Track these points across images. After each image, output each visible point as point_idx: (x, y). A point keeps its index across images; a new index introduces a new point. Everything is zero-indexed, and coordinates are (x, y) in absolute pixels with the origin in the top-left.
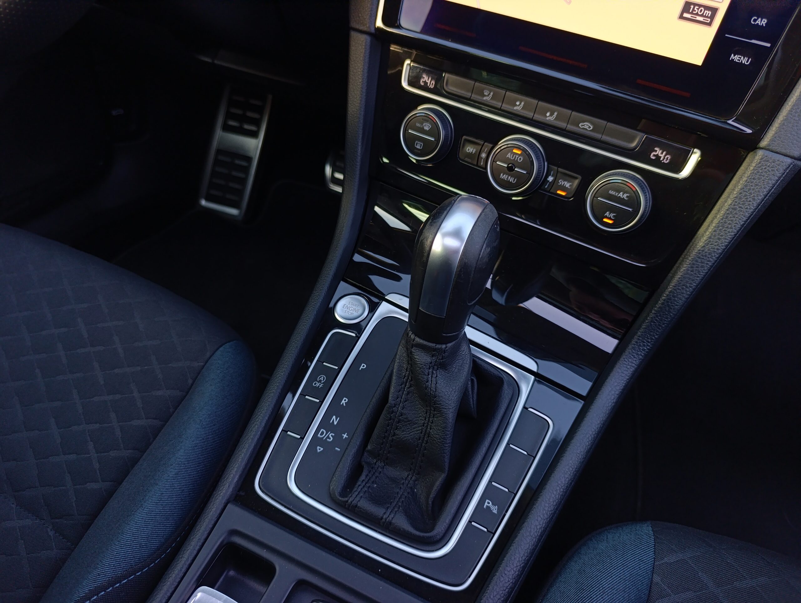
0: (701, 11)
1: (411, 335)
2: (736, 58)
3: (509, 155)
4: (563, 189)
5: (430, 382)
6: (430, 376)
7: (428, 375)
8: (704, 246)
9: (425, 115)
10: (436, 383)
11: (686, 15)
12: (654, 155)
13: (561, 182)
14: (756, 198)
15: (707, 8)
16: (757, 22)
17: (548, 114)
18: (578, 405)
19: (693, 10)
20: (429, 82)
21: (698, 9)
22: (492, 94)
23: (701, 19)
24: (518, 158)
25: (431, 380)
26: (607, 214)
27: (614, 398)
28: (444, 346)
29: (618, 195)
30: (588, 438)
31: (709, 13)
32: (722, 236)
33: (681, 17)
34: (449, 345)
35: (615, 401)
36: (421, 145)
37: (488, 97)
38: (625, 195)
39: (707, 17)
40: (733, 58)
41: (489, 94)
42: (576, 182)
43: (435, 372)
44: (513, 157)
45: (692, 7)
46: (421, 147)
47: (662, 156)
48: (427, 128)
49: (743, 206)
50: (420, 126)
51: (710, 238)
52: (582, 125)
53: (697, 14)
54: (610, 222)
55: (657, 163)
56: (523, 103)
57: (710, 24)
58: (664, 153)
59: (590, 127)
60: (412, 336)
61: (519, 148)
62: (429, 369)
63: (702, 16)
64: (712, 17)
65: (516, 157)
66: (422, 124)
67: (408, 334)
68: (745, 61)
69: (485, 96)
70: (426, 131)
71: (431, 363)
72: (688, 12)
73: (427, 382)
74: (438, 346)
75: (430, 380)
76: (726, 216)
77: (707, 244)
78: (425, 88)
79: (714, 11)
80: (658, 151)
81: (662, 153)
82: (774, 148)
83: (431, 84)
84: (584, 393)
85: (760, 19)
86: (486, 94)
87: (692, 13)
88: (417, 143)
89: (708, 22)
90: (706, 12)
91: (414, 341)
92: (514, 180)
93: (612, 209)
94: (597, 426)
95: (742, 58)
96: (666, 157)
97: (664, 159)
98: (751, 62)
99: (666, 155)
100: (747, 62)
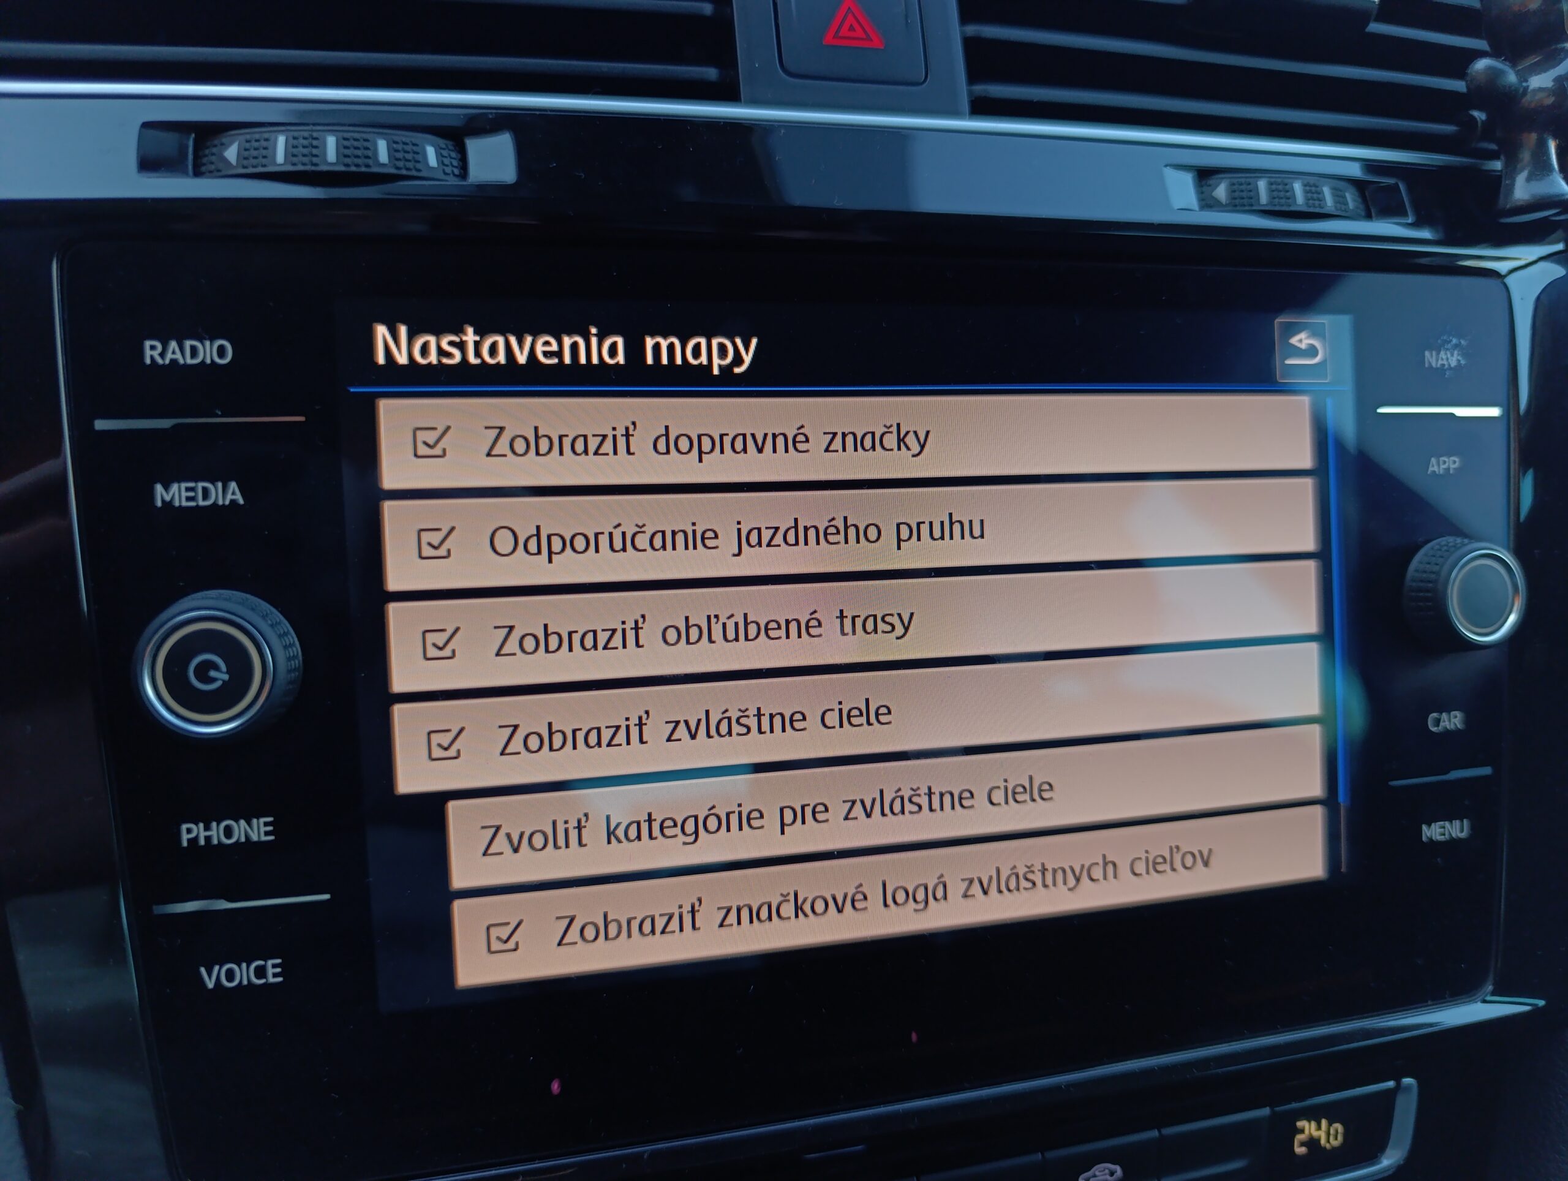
2: (1434, 832)
12: (1302, 1144)
16: (1442, 724)
40: (1428, 835)
47: (1322, 1135)
52: (1087, 1179)
58: (1324, 1122)
59: (1112, 1173)
68: (1456, 830)
80: (1308, 1128)
81: (1319, 1128)
85: (1445, 716)
95: (1447, 824)
96: (1332, 1131)
97: (1328, 1141)
98: (1473, 828)
99: (1330, 1125)
100: (1462, 831)
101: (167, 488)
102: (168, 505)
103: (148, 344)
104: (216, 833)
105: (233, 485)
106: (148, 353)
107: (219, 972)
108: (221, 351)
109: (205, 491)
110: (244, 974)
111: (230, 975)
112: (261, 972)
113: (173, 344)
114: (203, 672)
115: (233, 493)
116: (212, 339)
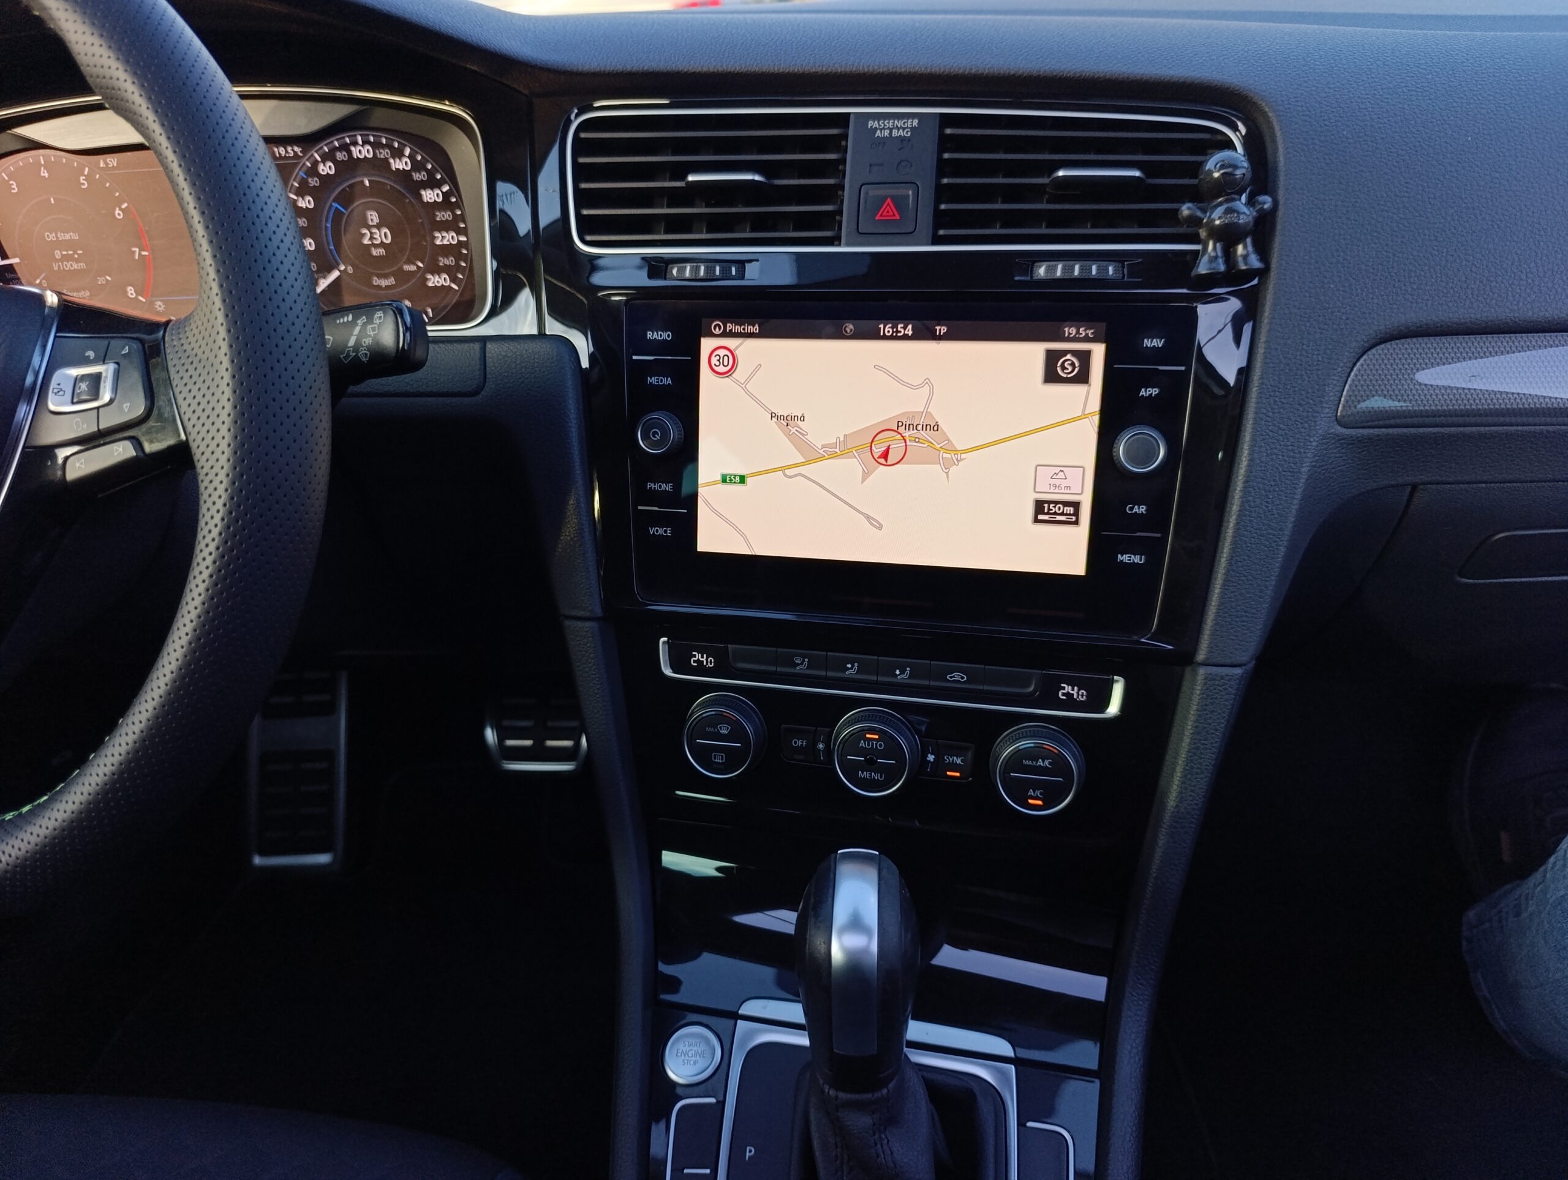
0: (1059, 509)
1: (828, 1092)
2: (1125, 558)
3: (862, 744)
4: (954, 767)
5: (882, 1156)
6: (879, 1146)
7: (876, 1145)
8: (1177, 806)
9: (717, 713)
10: (892, 1153)
11: (1041, 517)
12: (1064, 694)
13: (948, 759)
14: (1218, 727)
15: (1066, 504)
16: (1134, 511)
17: (898, 672)
18: (1093, 1088)
19: (1049, 509)
20: (704, 660)
21: (1055, 507)
22: (806, 660)
23: (1063, 518)
24: (876, 744)
25: (883, 1152)
26: (1031, 792)
27: (1139, 1060)
28: (885, 1091)
29: (1036, 763)
30: (1130, 1141)
31: (1071, 510)
32: (1194, 786)
33: (1036, 521)
34: (891, 1085)
35: (1142, 1062)
36: (722, 756)
37: (802, 666)
38: (1047, 762)
39: (1070, 515)
40: (1122, 559)
41: (804, 661)
42: (970, 755)
43: (883, 1136)
44: (869, 745)
45: (1046, 505)
46: (722, 759)
47: (1075, 693)
48: (724, 731)
49: (1206, 742)
50: (713, 730)
51: (1181, 793)
52: (951, 677)
53: (1055, 513)
54: (1040, 802)
55: (1070, 703)
56: (856, 664)
57: (1076, 523)
58: (1076, 688)
59: (962, 678)
60: (831, 1092)
61: (872, 731)
62: (874, 1135)
63: (1062, 514)
64: (1076, 513)
65: (873, 744)
66: (715, 727)
67: (823, 1091)
68: (1137, 559)
69: (798, 665)
70: (724, 735)
71: (874, 1124)
72: (1044, 513)
73: (878, 1157)
74: (877, 1095)
75: (880, 1152)
76: (1189, 760)
77: (1181, 802)
78: (701, 670)
79: (1076, 505)
80: (1067, 687)
81: (1073, 690)
82: (1215, 661)
83: (708, 661)
84: (1093, 1064)
85: (1136, 507)
86: (798, 662)
87: (1048, 514)
88: (715, 755)
89: (1074, 520)
90: (1065, 508)
91: (836, 1099)
92: (881, 777)
93: (1035, 785)
94: (1134, 1115)
95: (1133, 556)
96: (1080, 693)
97: (1078, 697)
98: (1146, 560)
99: (1079, 690)
100: (1141, 560)
101: (651, 378)
102: (651, 383)
103: (648, 333)
104: (657, 486)
105: (669, 379)
106: (648, 336)
107: (655, 529)
108: (669, 336)
109: (662, 380)
110: (661, 531)
111: (657, 531)
112: (666, 531)
113: (655, 333)
114: (655, 433)
115: (669, 381)
116: (666, 332)
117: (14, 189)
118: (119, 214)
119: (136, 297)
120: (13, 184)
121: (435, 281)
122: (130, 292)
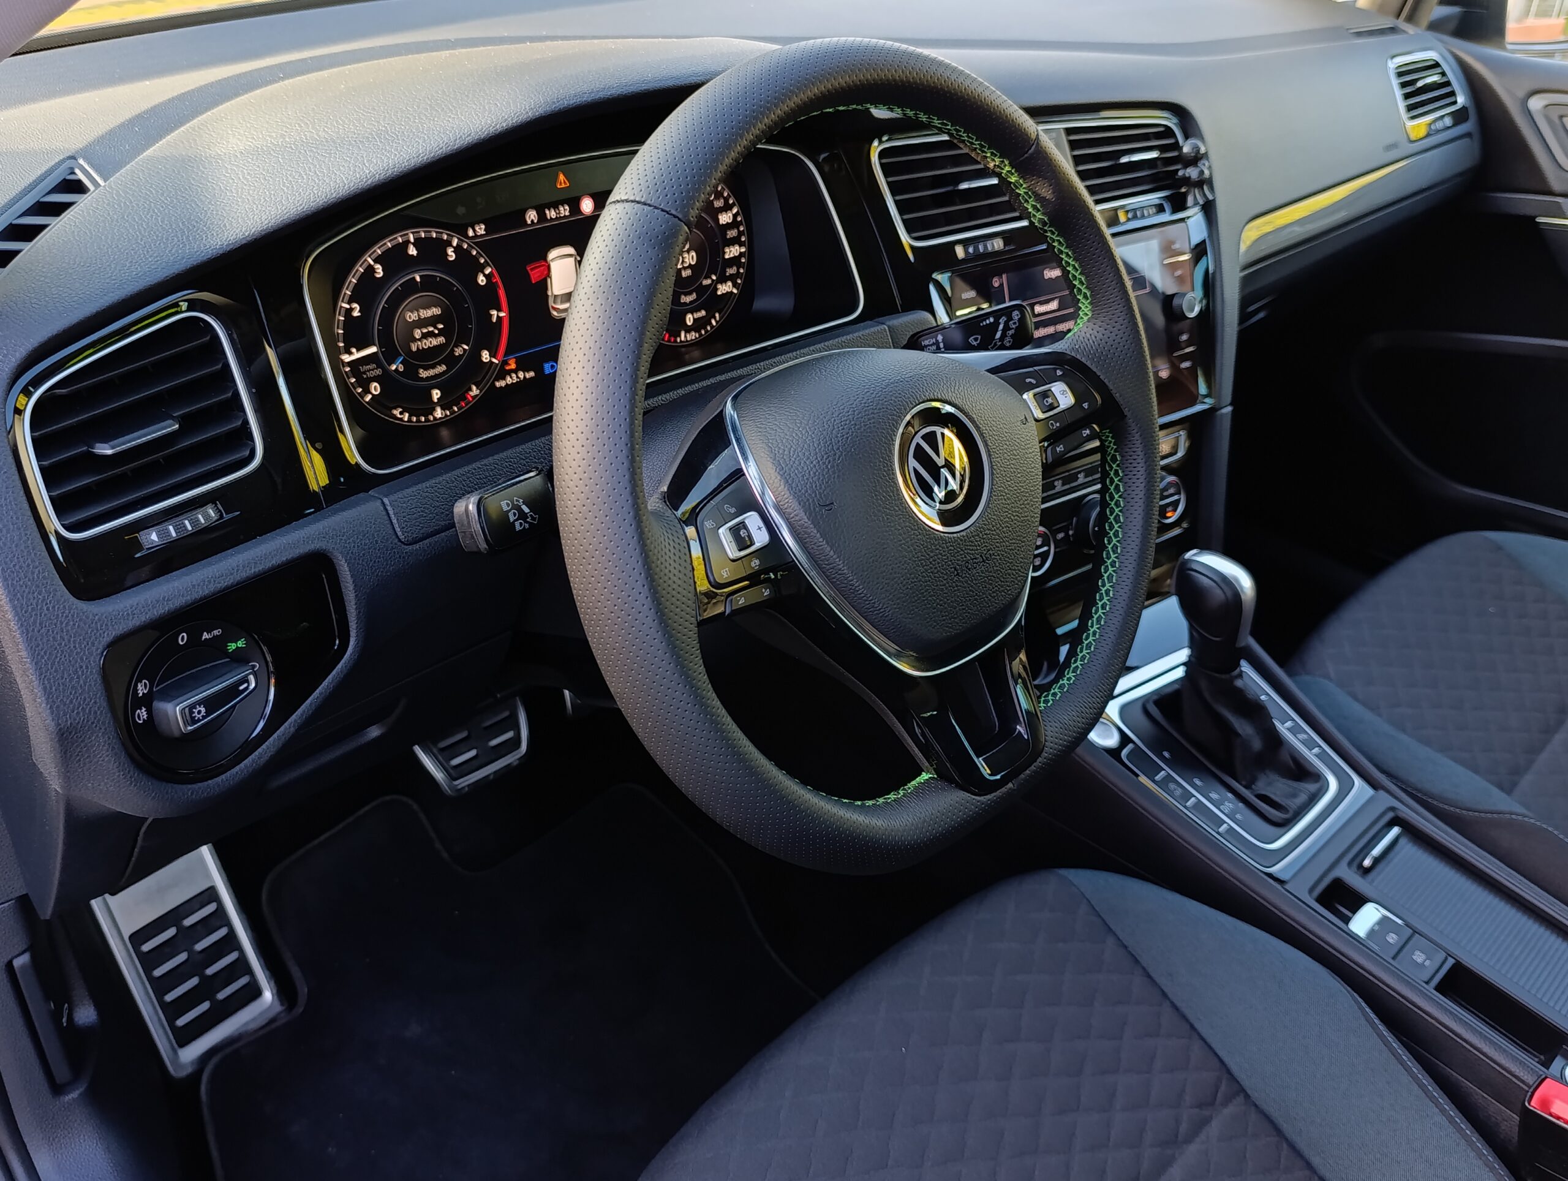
117: (379, 273)
118: (482, 280)
119: (490, 360)
120: (378, 268)
121: (724, 288)
122: (485, 357)
